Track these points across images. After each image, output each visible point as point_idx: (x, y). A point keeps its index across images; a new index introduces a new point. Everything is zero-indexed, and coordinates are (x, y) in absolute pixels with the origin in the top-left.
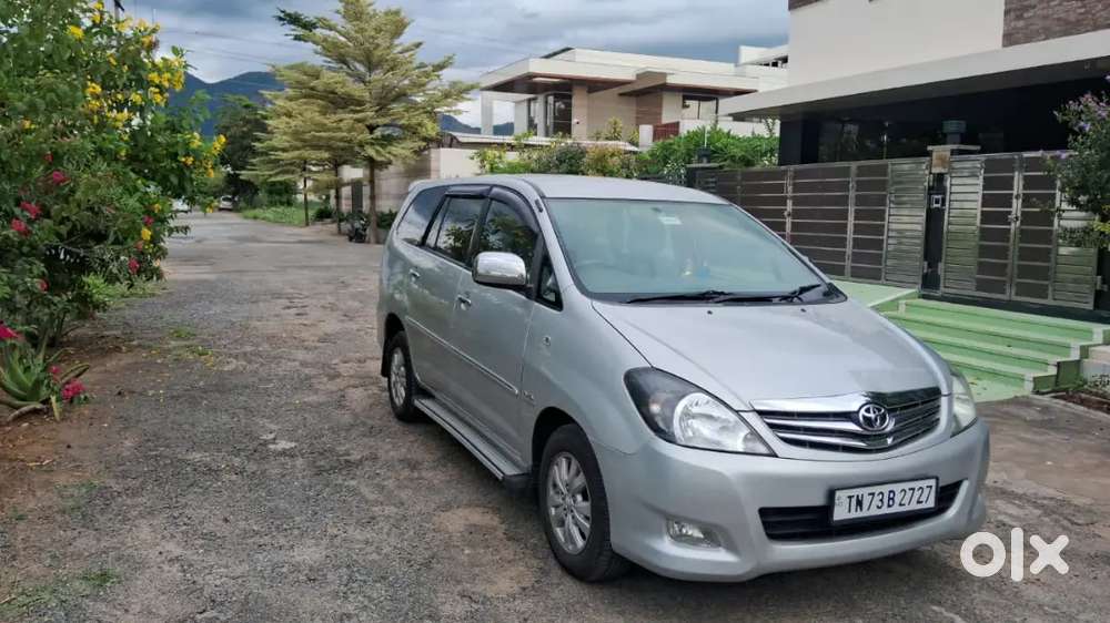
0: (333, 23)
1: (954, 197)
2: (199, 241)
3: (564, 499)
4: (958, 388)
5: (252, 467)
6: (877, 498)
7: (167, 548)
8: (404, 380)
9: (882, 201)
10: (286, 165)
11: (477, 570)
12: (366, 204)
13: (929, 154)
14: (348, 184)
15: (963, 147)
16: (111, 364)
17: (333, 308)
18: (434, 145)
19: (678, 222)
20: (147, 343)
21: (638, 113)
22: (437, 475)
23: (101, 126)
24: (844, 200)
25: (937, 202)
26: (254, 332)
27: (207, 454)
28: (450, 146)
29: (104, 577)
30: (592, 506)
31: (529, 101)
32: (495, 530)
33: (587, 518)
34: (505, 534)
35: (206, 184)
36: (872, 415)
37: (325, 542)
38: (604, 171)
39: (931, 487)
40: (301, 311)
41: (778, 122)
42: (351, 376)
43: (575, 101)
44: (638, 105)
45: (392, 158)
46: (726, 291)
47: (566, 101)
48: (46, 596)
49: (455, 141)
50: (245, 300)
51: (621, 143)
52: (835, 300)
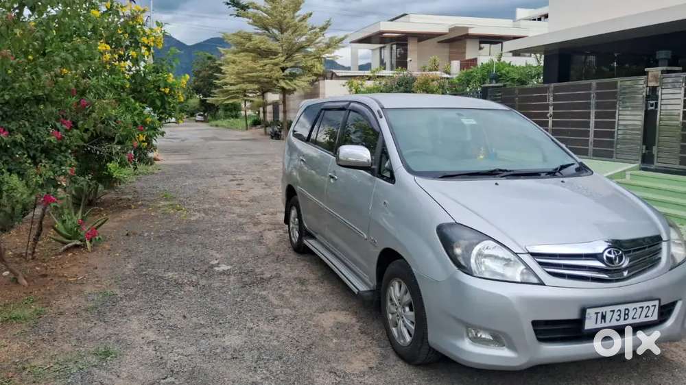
0: (258, 5)
1: (664, 102)
2: (183, 141)
3: (397, 309)
4: (674, 235)
5: (203, 282)
6: (616, 314)
7: (147, 335)
8: (297, 227)
9: (613, 106)
10: (234, 93)
11: (340, 354)
12: (281, 115)
13: (646, 74)
14: (270, 104)
15: (669, 68)
16: (125, 215)
17: (259, 180)
18: (322, 78)
19: (474, 123)
20: (147, 203)
21: (450, 53)
22: (318, 289)
23: (113, 71)
24: (588, 106)
25: (652, 106)
26: (211, 196)
27: (176, 273)
28: (331, 79)
29: (107, 353)
30: (416, 315)
31: (381, 48)
32: (354, 326)
33: (412, 323)
34: (359, 329)
35: (188, 106)
36: (612, 256)
37: (245, 332)
38: (428, 91)
39: (655, 306)
40: (240, 182)
41: (543, 56)
42: (268, 224)
43: (409, 47)
44: (450, 48)
45: (297, 88)
46: (508, 169)
47: (404, 47)
48: (71, 365)
49: (334, 76)
50: (207, 176)
51: (438, 73)
52: (584, 174)
